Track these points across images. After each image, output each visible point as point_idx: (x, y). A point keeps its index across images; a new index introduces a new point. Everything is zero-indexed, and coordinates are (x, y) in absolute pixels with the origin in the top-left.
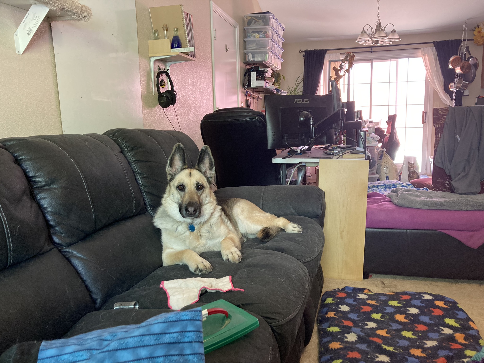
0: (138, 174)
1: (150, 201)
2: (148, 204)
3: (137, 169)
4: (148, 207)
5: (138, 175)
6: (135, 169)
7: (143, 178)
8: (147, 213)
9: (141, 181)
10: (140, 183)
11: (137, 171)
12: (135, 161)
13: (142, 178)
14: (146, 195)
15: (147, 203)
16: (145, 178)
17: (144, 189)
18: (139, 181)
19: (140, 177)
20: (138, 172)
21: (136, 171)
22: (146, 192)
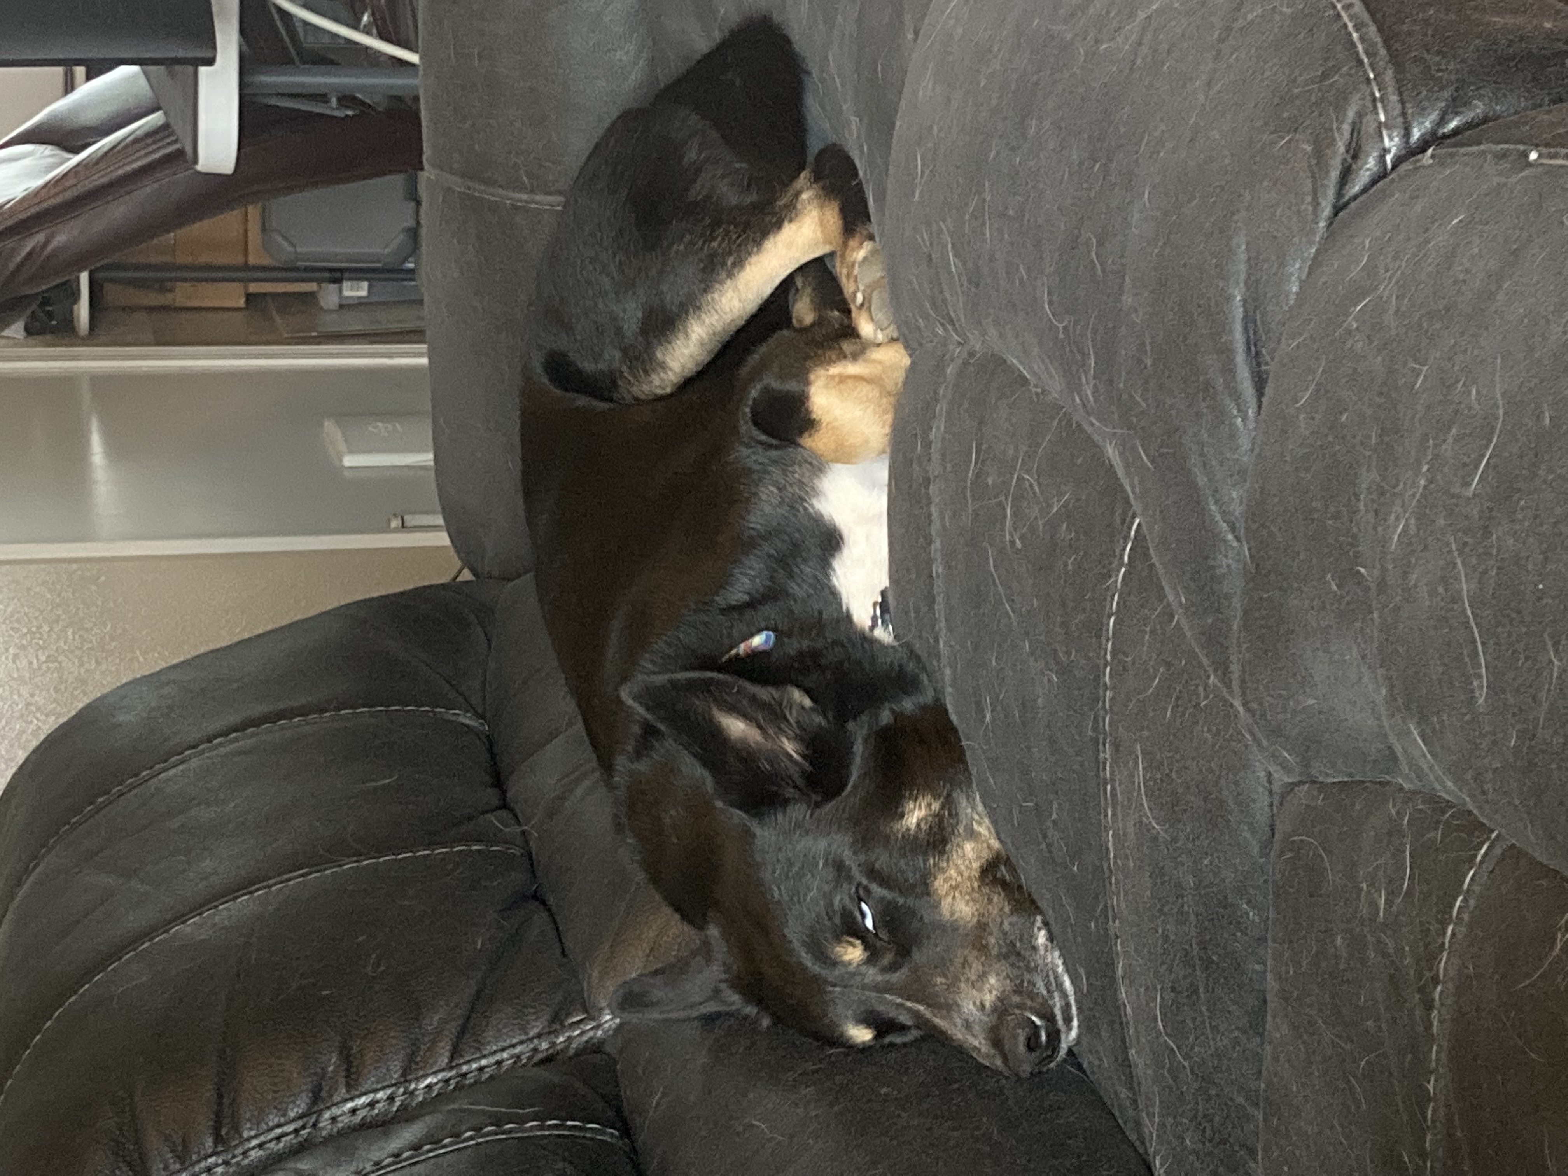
0: (320, 1112)
1: (524, 1029)
2: (544, 1045)
3: (279, 1126)
4: (569, 1038)
5: (327, 1115)
6: (278, 1138)
7: (353, 1085)
8: (608, 1048)
9: (376, 1091)
10: (391, 1099)
11: (300, 1123)
12: (218, 1139)
13: (349, 1086)
14: (479, 1059)
15: (535, 1050)
16: (350, 1065)
17: (435, 1073)
18: (372, 1104)
19: (346, 1101)
20: (300, 1117)
21: (296, 1131)
22: (452, 1058)
